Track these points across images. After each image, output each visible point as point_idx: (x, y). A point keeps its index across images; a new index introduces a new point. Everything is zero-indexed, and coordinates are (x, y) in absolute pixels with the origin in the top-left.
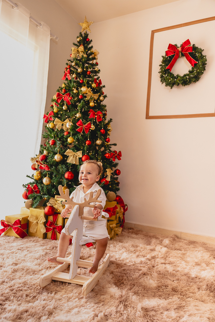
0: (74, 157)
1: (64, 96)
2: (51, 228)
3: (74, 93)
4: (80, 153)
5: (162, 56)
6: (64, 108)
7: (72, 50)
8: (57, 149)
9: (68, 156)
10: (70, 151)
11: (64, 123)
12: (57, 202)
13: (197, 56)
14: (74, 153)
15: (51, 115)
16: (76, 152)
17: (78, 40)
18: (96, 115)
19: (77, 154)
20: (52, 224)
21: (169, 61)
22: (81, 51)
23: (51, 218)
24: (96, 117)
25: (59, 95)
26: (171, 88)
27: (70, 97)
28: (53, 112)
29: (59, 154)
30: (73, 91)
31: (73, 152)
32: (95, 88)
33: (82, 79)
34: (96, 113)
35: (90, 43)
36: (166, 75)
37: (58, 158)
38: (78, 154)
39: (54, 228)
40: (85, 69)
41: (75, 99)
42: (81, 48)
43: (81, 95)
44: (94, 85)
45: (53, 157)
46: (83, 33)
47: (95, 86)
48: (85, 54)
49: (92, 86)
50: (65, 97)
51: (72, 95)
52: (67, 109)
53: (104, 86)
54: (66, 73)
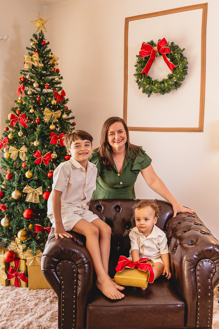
0: (33, 195)
1: (19, 118)
2: (13, 274)
3: (30, 113)
4: (40, 190)
5: (137, 56)
6: (20, 134)
7: (24, 58)
8: (15, 184)
9: (27, 193)
10: (28, 188)
11: (20, 151)
12: (18, 246)
13: (176, 58)
14: (34, 190)
15: (5, 142)
16: (36, 189)
17: (32, 44)
18: (58, 139)
19: (36, 191)
20: (13, 271)
21: (145, 62)
22: (36, 60)
23: (13, 264)
24: (58, 141)
25: (13, 117)
26: (149, 96)
27: (26, 119)
28: (8, 138)
29: (17, 190)
30: (29, 110)
31: (32, 189)
32: (56, 104)
33: (39, 96)
34: (58, 137)
35: (46, 47)
36: (143, 80)
37: (16, 196)
38: (38, 191)
39: (16, 275)
40: (42, 84)
41: (32, 122)
42: (36, 56)
43: (38, 118)
44: (54, 102)
45: (10, 194)
46: (38, 34)
47: (56, 103)
48: (41, 63)
49: (52, 103)
50: (21, 119)
51: (28, 116)
52: (23, 134)
53: (67, 100)
54: (20, 87)
